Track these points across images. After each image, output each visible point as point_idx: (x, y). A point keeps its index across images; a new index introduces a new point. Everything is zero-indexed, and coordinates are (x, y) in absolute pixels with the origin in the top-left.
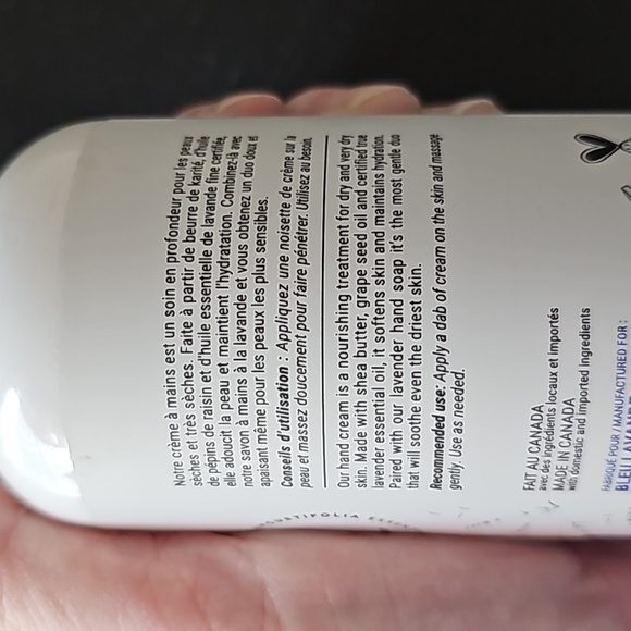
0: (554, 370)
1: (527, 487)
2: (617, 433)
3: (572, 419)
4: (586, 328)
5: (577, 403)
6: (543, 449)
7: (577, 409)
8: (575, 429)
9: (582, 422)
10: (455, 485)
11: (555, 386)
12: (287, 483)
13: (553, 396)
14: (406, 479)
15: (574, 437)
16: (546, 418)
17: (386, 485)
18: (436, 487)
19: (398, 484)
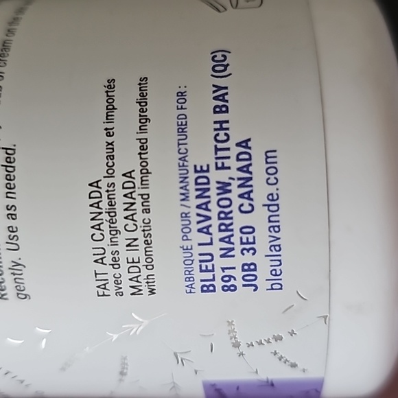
0: (110, 140)
2: (186, 210)
3: (134, 195)
4: (143, 95)
5: (137, 175)
6: (107, 236)
7: (138, 182)
8: (138, 207)
9: (146, 198)
11: (112, 157)
13: (110, 168)
15: (139, 217)
16: (105, 195)
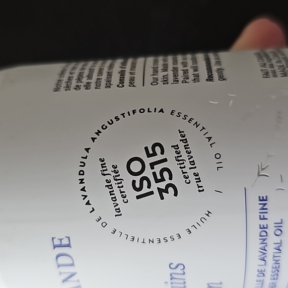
1: (265, 76)
10: (222, 78)
12: (121, 85)
14: (191, 77)
17: (180, 82)
18: (210, 80)
19: (187, 80)
